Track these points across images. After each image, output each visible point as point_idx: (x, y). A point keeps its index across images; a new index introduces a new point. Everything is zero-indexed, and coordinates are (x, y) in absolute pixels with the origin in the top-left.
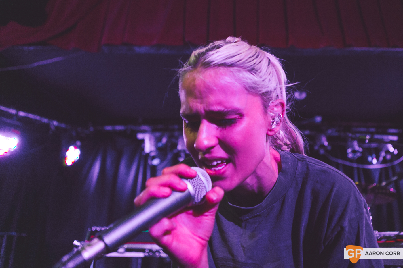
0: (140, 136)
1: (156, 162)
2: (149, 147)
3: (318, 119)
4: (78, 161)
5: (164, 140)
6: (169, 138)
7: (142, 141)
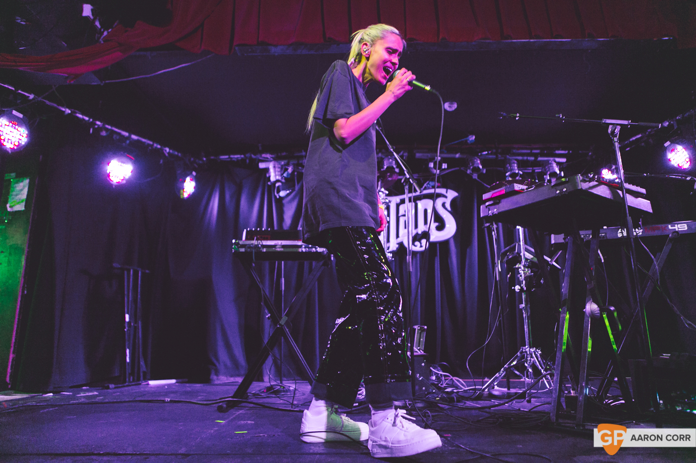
0: (262, 165)
1: (282, 194)
2: (273, 176)
3: (472, 138)
4: (194, 193)
5: (290, 170)
6: (296, 166)
7: (267, 170)
